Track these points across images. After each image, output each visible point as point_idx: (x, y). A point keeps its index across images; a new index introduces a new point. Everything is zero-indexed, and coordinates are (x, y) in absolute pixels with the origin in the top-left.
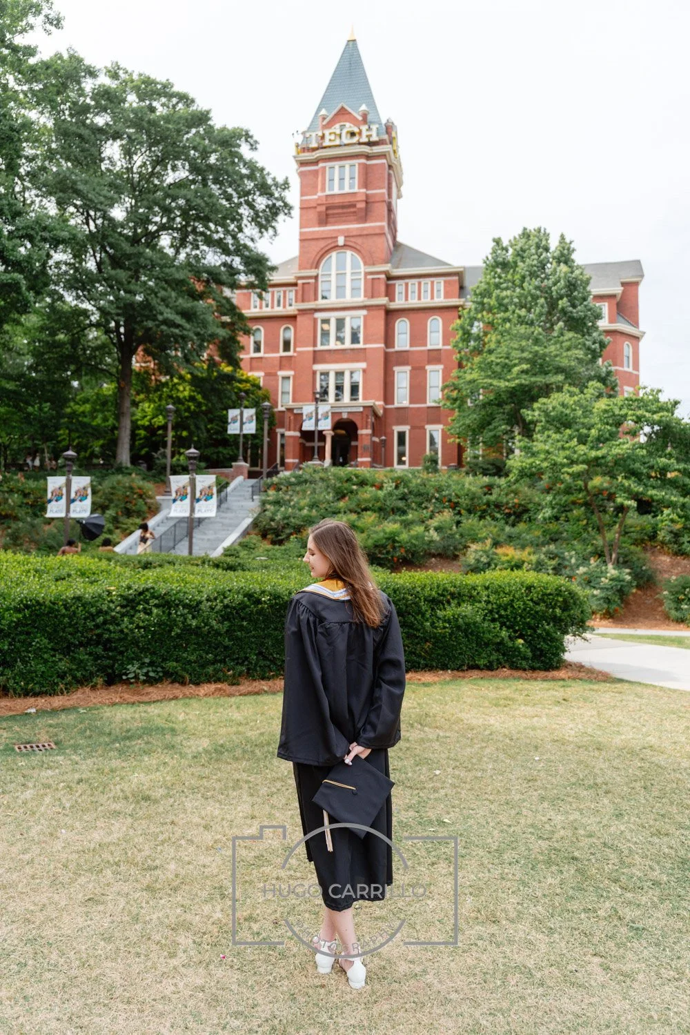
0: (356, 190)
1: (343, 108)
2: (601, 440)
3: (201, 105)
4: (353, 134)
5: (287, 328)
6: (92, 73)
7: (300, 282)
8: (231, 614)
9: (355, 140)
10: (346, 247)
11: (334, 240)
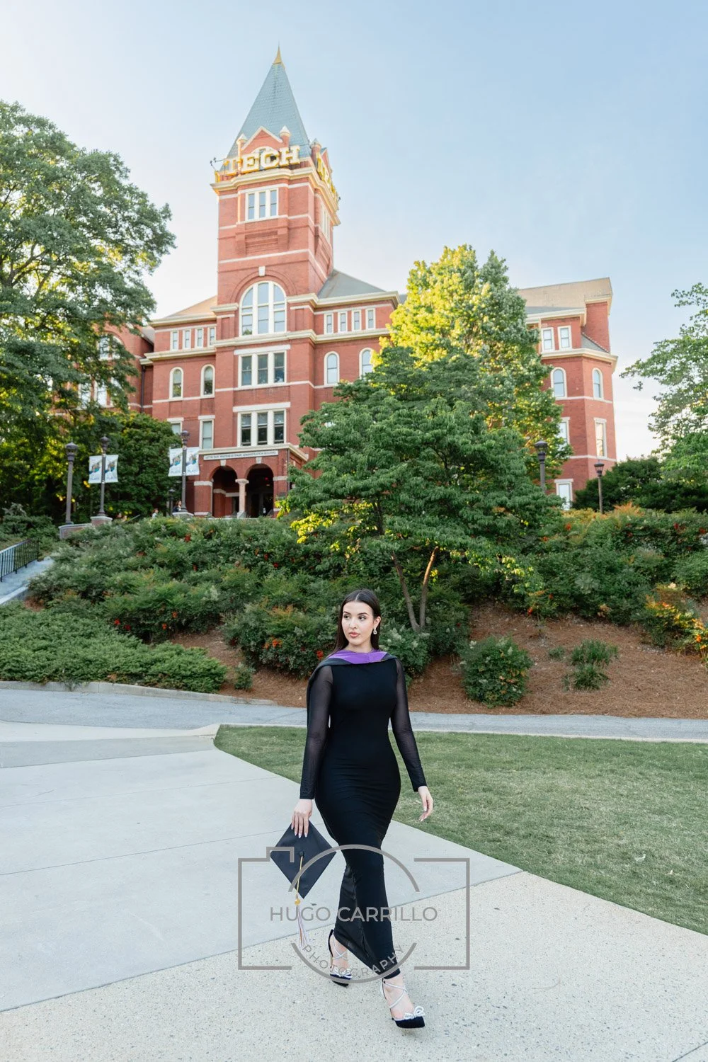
0: (277, 216)
1: (262, 131)
4: (273, 158)
5: (208, 368)
7: (219, 317)
9: (275, 163)
10: (267, 278)
11: (255, 270)
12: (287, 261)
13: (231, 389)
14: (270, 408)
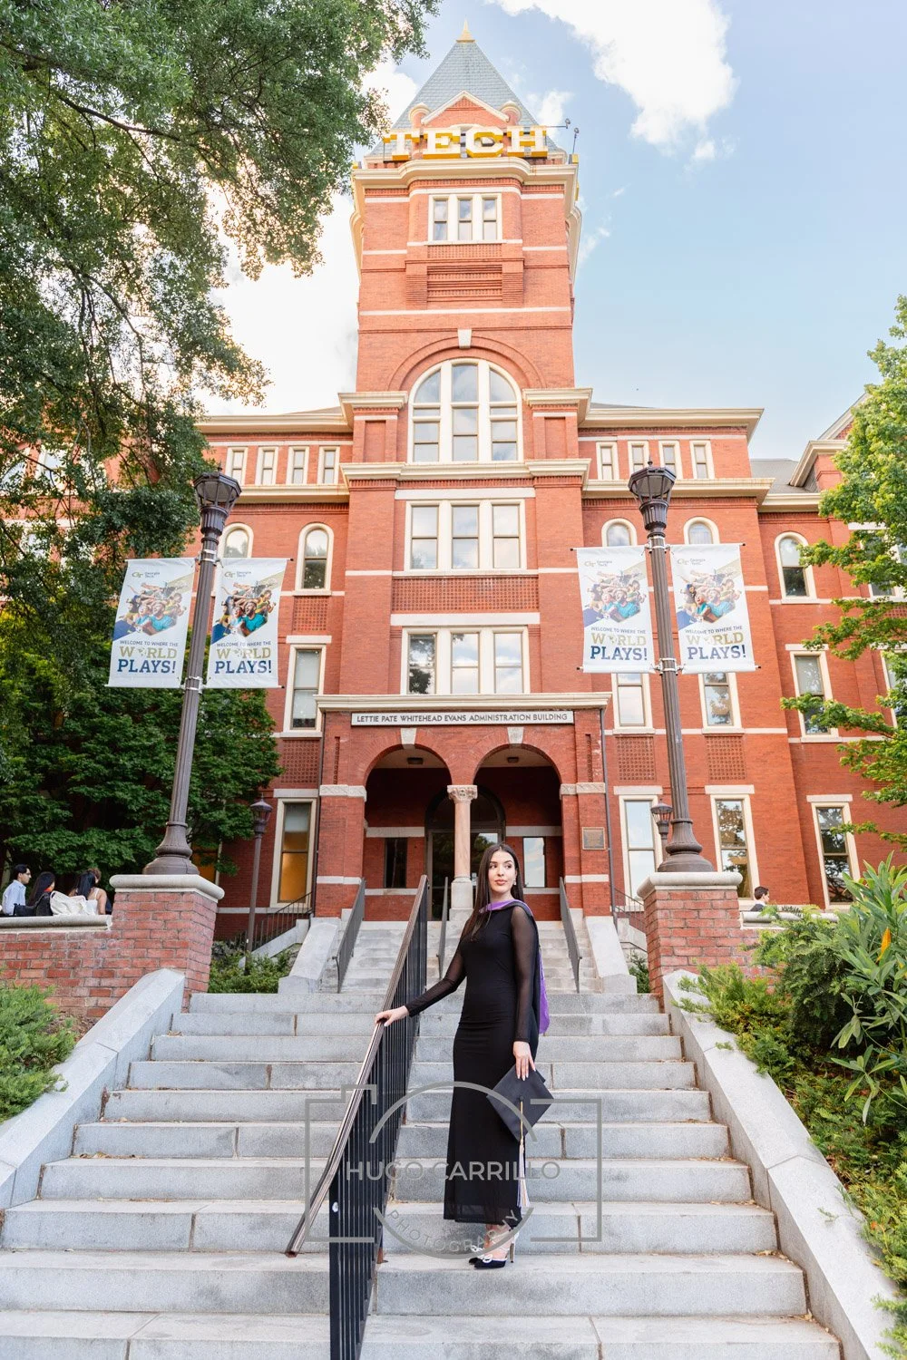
0: (500, 239)
1: (465, 101)
5: (317, 532)
7: (361, 418)
10: (474, 353)
11: (450, 335)
12: (523, 324)
13: (389, 573)
14: (478, 621)
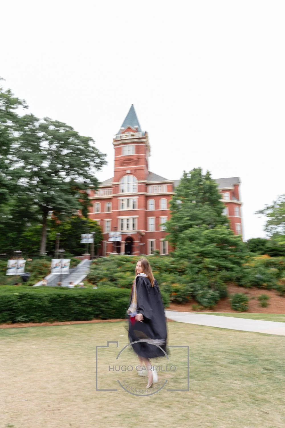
0: (134, 154)
1: (129, 127)
2: (204, 245)
3: (76, 130)
5: (109, 203)
6: (37, 120)
7: (114, 186)
8: (53, 300)
9: (134, 137)
10: (130, 174)
11: (126, 171)
12: (137, 169)
13: (117, 210)
14: (131, 217)
